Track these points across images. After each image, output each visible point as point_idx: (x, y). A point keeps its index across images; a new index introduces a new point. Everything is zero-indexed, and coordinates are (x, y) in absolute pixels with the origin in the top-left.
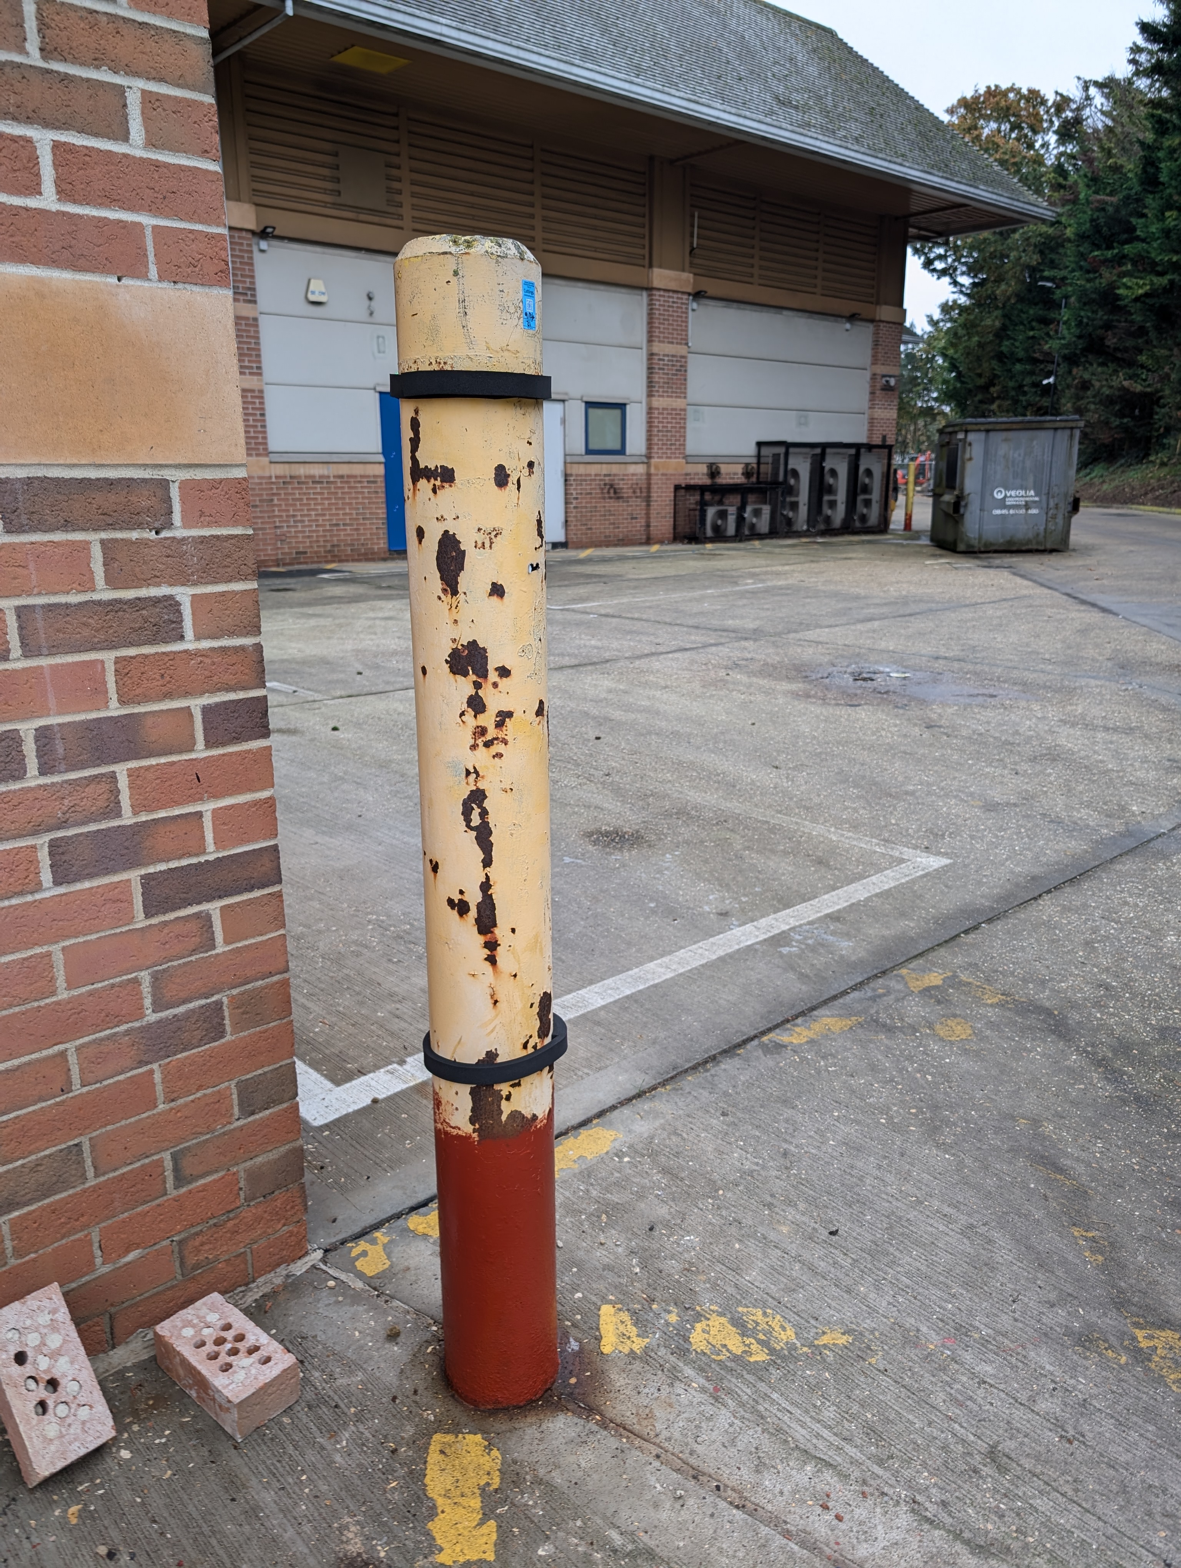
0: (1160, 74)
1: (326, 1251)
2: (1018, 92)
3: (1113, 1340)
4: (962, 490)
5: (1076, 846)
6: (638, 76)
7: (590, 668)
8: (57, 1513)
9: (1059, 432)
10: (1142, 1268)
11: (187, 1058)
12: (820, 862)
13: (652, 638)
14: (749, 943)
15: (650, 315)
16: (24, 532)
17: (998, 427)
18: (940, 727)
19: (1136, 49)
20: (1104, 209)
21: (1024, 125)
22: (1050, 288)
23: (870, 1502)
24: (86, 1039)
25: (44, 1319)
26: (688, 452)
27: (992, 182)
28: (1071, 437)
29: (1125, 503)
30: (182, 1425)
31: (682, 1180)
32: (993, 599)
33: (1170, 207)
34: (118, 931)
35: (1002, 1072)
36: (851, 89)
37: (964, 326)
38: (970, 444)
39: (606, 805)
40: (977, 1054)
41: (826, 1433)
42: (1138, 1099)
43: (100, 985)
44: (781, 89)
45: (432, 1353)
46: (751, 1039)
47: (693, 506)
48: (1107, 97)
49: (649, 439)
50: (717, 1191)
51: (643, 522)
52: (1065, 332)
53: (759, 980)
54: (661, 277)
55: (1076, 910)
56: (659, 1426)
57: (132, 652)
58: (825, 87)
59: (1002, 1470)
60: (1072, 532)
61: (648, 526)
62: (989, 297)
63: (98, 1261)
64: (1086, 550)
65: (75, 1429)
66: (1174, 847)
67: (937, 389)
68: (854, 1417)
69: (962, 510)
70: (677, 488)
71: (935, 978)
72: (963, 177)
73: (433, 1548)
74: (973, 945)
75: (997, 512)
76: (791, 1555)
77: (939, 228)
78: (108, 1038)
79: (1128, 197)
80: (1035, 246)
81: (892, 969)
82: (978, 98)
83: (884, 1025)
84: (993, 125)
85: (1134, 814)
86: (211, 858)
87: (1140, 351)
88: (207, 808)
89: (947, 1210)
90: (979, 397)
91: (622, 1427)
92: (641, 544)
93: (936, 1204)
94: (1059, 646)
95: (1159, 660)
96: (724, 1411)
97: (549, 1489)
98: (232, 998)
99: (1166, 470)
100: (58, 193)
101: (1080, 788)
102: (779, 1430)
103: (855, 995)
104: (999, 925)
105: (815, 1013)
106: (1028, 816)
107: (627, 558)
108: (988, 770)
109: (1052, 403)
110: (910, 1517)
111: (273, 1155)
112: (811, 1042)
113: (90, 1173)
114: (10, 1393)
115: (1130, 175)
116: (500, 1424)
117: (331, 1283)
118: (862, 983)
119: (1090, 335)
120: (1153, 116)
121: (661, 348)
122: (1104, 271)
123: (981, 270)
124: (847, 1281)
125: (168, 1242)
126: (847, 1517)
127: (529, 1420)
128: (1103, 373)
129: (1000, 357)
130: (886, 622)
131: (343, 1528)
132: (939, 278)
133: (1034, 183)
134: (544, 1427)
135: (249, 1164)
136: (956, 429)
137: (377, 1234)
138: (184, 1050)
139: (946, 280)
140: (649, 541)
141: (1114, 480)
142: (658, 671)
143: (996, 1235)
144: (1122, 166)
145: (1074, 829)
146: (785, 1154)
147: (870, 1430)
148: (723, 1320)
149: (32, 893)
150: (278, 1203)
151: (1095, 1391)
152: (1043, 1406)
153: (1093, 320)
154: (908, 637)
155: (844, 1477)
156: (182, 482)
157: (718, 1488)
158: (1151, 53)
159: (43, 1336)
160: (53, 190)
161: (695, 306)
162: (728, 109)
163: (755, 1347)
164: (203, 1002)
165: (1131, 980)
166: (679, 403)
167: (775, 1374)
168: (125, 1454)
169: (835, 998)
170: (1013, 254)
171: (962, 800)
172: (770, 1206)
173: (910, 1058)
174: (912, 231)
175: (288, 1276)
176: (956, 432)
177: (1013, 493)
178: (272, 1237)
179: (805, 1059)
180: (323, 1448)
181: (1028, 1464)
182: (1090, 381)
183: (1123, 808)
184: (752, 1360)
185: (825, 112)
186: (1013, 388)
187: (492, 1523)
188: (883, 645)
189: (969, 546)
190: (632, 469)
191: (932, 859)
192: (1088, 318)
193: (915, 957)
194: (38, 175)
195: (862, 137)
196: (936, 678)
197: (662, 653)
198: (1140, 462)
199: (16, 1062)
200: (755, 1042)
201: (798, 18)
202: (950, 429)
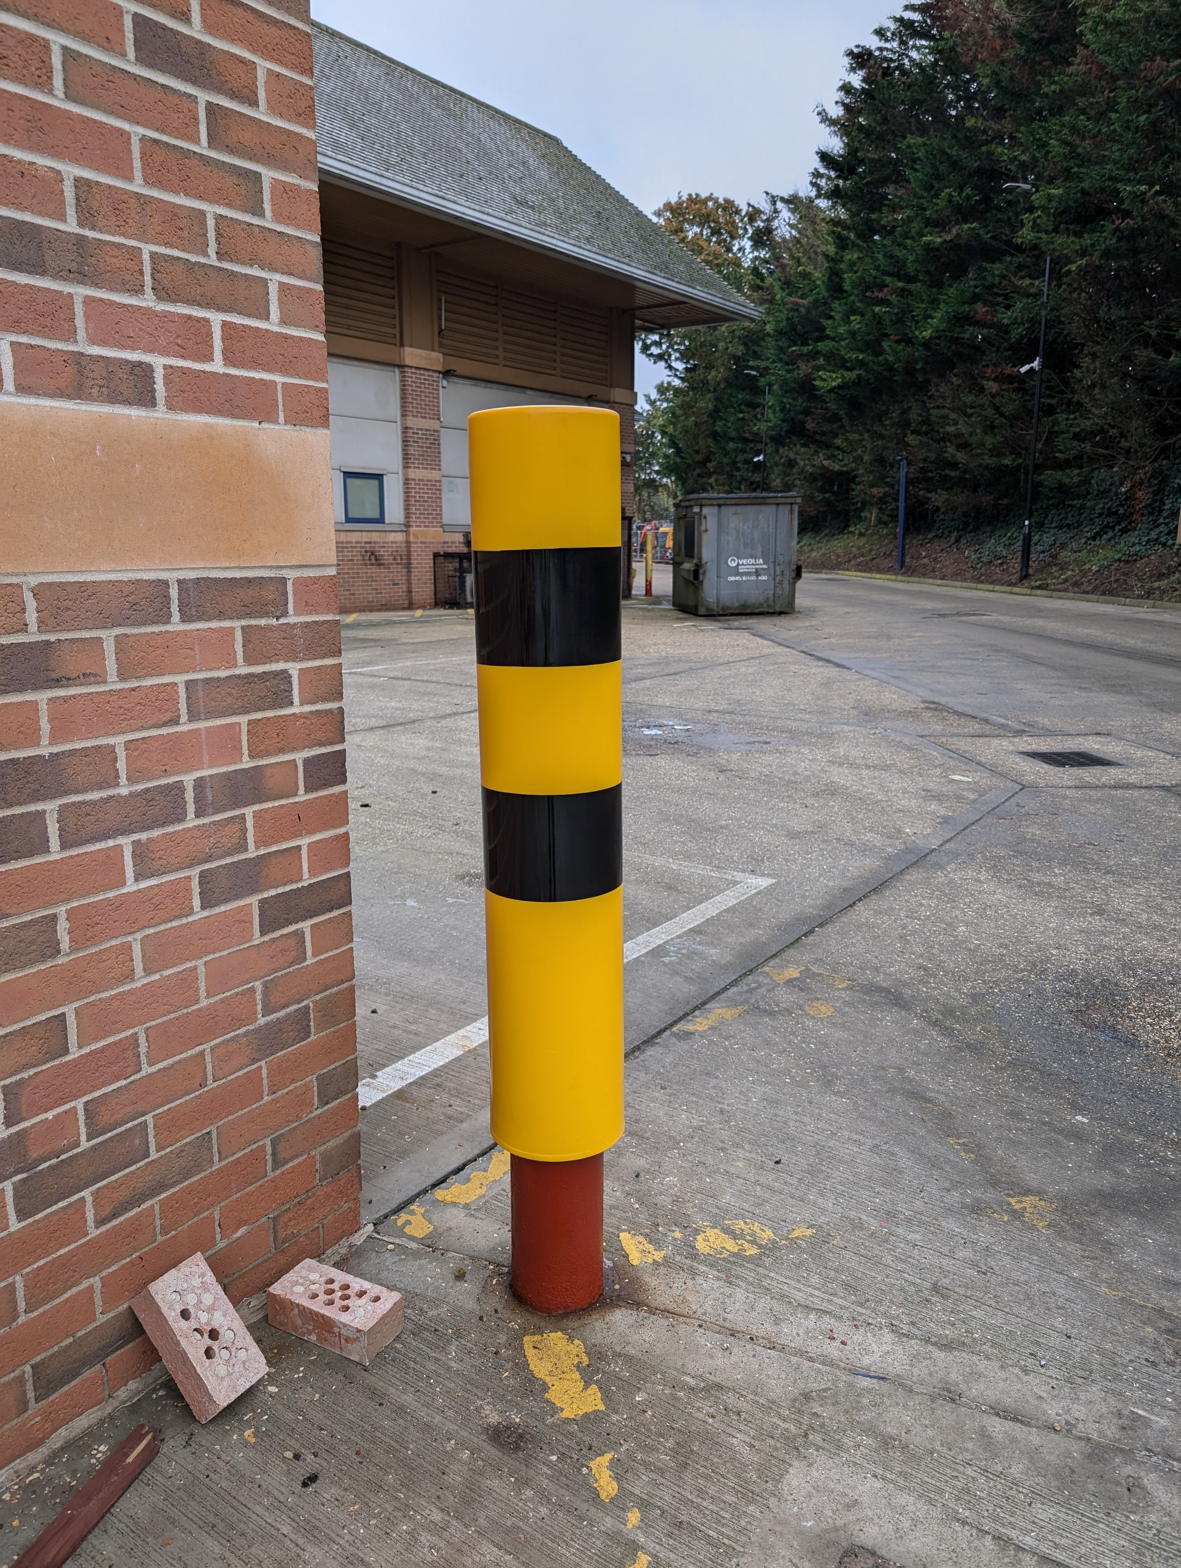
0: (838, 197)
1: (375, 1224)
2: (716, 201)
3: (995, 1206)
4: (700, 559)
5: (870, 863)
6: (387, 170)
7: (399, 728)
8: (235, 1437)
9: (781, 507)
10: (1003, 1159)
11: (285, 1055)
12: (669, 887)
13: (448, 699)
14: (635, 956)
15: (403, 390)
16: (194, 621)
17: (728, 502)
18: (731, 770)
19: (817, 174)
20: (797, 310)
21: (723, 231)
22: (755, 376)
23: (862, 1330)
24: (218, 1041)
25: (196, 1282)
26: (444, 522)
27: (707, 284)
28: (791, 511)
29: (832, 569)
30: (312, 1362)
31: (648, 1139)
32: (742, 658)
33: (854, 312)
34: (242, 947)
35: (865, 1037)
36: (579, 194)
37: (681, 407)
38: (705, 517)
39: (466, 851)
40: (843, 1025)
41: (817, 1293)
42: (969, 1046)
43: (228, 994)
44: (518, 190)
45: (498, 1283)
46: (664, 1030)
47: (451, 573)
48: (793, 211)
49: (407, 509)
50: (678, 1143)
51: (405, 588)
52: (771, 416)
53: (654, 985)
54: (412, 355)
55: (886, 913)
56: (694, 1307)
57: (259, 715)
58: (557, 191)
59: (945, 1297)
60: (797, 596)
61: (410, 592)
62: (702, 382)
63: (218, 1236)
64: (810, 613)
65: (239, 1368)
66: (946, 859)
67: (658, 463)
68: (833, 1280)
69: (701, 577)
70: (436, 555)
71: (793, 972)
72: (681, 278)
73: (554, 1410)
74: (815, 945)
75: (732, 579)
76: (819, 1371)
77: (660, 321)
78: (233, 1039)
79: (816, 301)
80: (739, 338)
81: (757, 968)
82: (681, 204)
83: (766, 1011)
84: (697, 229)
85: (908, 836)
86: (305, 884)
87: (836, 435)
88: (304, 842)
89: (855, 1137)
90: (698, 471)
91: (666, 1312)
92: (404, 609)
93: (847, 1134)
94: (810, 698)
95: (894, 707)
96: (738, 1290)
97: (628, 1359)
98: (316, 1003)
99: (864, 540)
100: (224, 359)
101: (861, 816)
102: (783, 1296)
103: (734, 990)
104: (829, 928)
105: (707, 1006)
106: (826, 841)
107: (395, 623)
108: (782, 805)
109: (763, 479)
110: (892, 1335)
111: (339, 1140)
112: (712, 1028)
113: (216, 1158)
114: (184, 1343)
115: (818, 282)
116: (573, 1323)
117: (391, 1247)
118: (736, 980)
119: (793, 419)
120: (834, 232)
121: (415, 423)
122: (800, 363)
123: (693, 357)
124: (798, 1194)
125: (264, 1219)
126: (849, 1342)
127: (594, 1317)
128: (805, 453)
129: (715, 436)
130: (656, 681)
131: (478, 1409)
132: (655, 362)
133: (736, 281)
134: (607, 1320)
135: (323, 1148)
136: (692, 503)
137: (413, 1207)
138: (283, 1049)
139: (662, 364)
140: (411, 606)
141: (821, 548)
142: (466, 730)
143: (896, 1149)
144: (810, 273)
145: (866, 849)
146: (722, 1112)
147: (847, 1286)
148: (716, 1231)
149: (186, 916)
150: (342, 1183)
151: (992, 1240)
152: (960, 1254)
153: (795, 406)
154: (680, 694)
155: (839, 1318)
156: (295, 579)
157: (752, 1339)
158: (829, 178)
159: (199, 1296)
160: (221, 357)
161: (445, 383)
162: (473, 206)
163: (746, 1245)
164: (296, 1007)
165: (941, 961)
166: (434, 475)
167: (768, 1261)
168: (273, 1389)
169: (718, 993)
170: (721, 345)
171: (768, 831)
172: (723, 1149)
173: (793, 1033)
174: (638, 322)
175: (350, 1246)
176: (692, 506)
177: (745, 561)
178: (337, 1213)
179: (711, 1042)
180: (437, 1360)
181: (962, 1291)
182: (795, 460)
183: (899, 831)
184: (747, 1254)
185: (559, 214)
186: (728, 464)
187: (594, 1387)
188: (660, 701)
189: (708, 609)
190: (392, 537)
191: (759, 879)
192: (790, 404)
193: (772, 957)
194: (212, 346)
195: (592, 238)
196: (714, 729)
197: (464, 713)
198: (842, 532)
199: (170, 1061)
200: (668, 1033)
201: (527, 126)
202: (686, 504)
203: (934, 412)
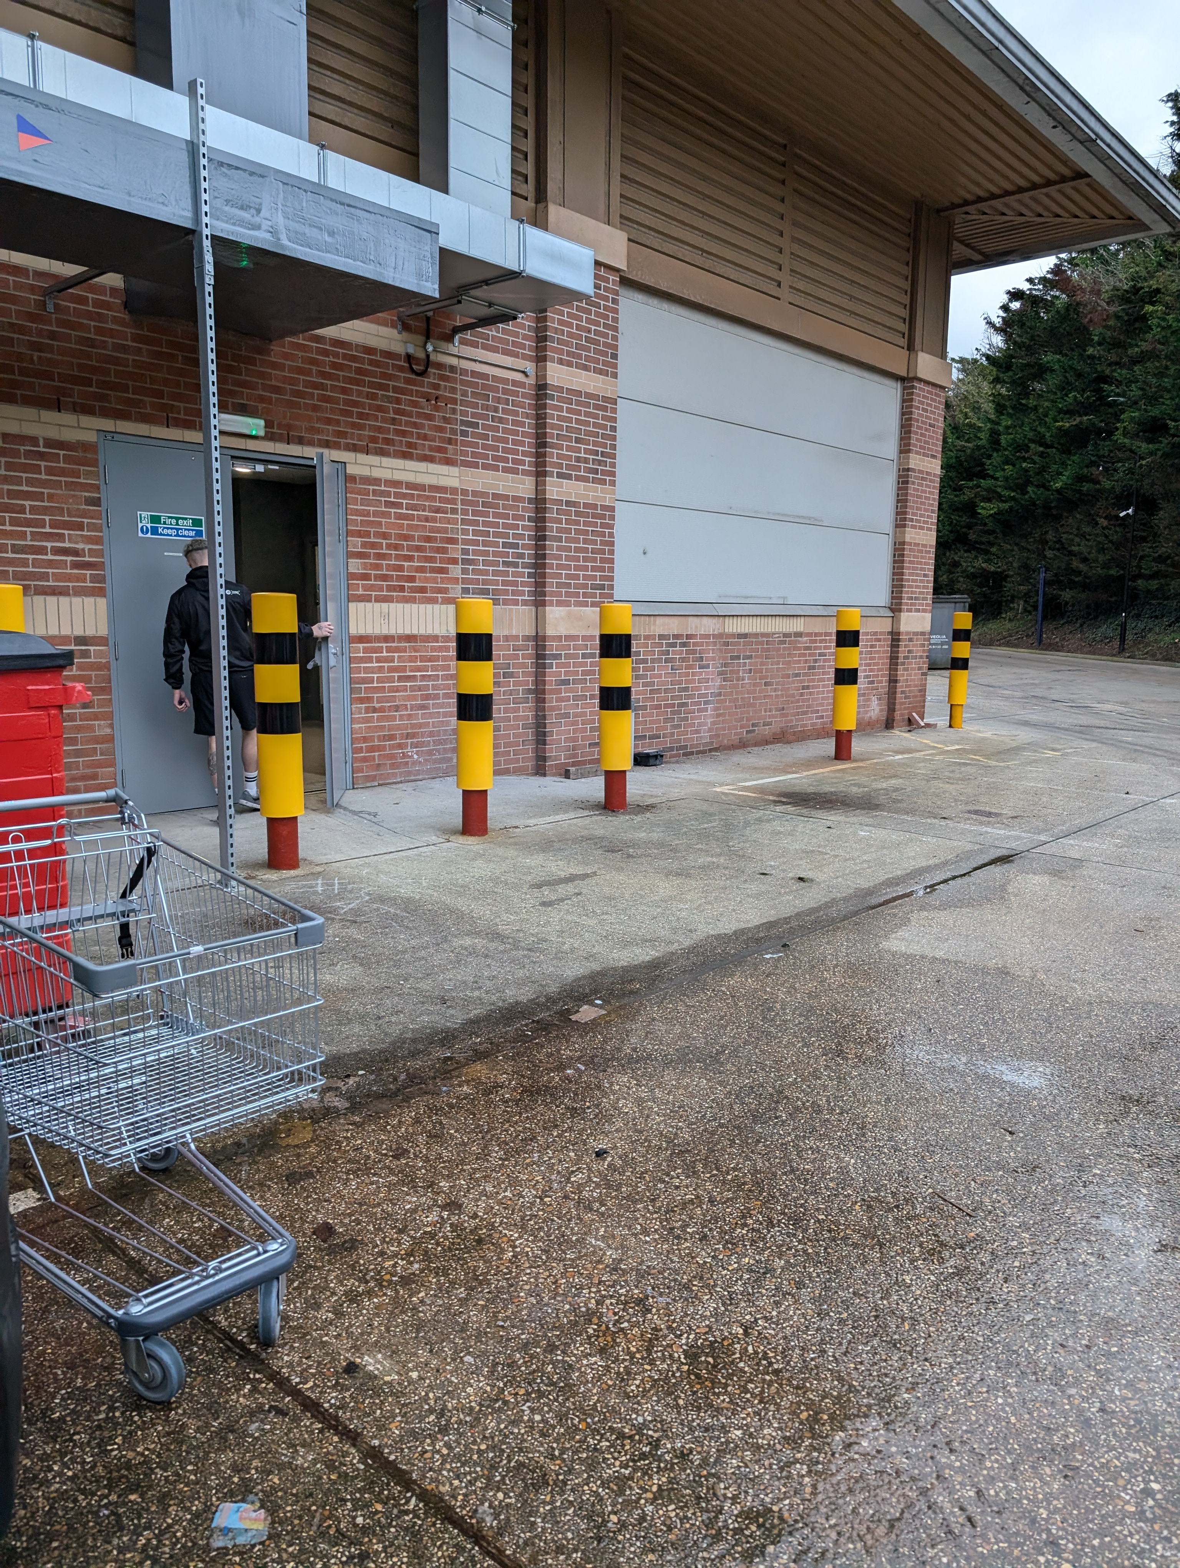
9: (958, 604)
33: (1008, 463)
79: (979, 447)
87: (992, 545)
99: (1012, 624)
144: (975, 426)
158: (992, 370)
203: (1064, 536)
